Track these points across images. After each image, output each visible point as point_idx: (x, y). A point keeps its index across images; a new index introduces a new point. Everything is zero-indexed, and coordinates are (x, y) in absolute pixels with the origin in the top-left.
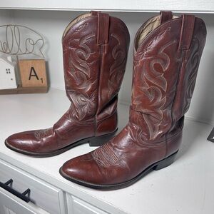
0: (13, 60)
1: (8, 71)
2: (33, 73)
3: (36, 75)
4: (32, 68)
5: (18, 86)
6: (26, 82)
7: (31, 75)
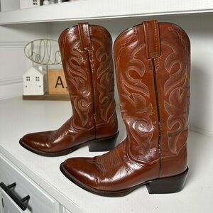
0: (43, 69)
1: (37, 79)
2: (59, 82)
3: (62, 84)
4: (59, 77)
5: (45, 93)
6: (52, 90)
7: (57, 84)
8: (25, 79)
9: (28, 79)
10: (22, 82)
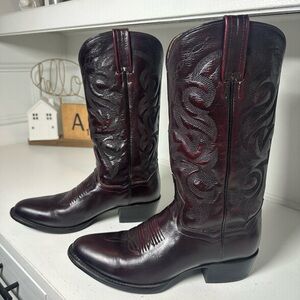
1: (49, 116)
2: (77, 122)
3: (81, 124)
4: (77, 115)
6: (69, 133)
7: (75, 124)
8: (30, 117)
9: (35, 117)
10: (26, 122)
